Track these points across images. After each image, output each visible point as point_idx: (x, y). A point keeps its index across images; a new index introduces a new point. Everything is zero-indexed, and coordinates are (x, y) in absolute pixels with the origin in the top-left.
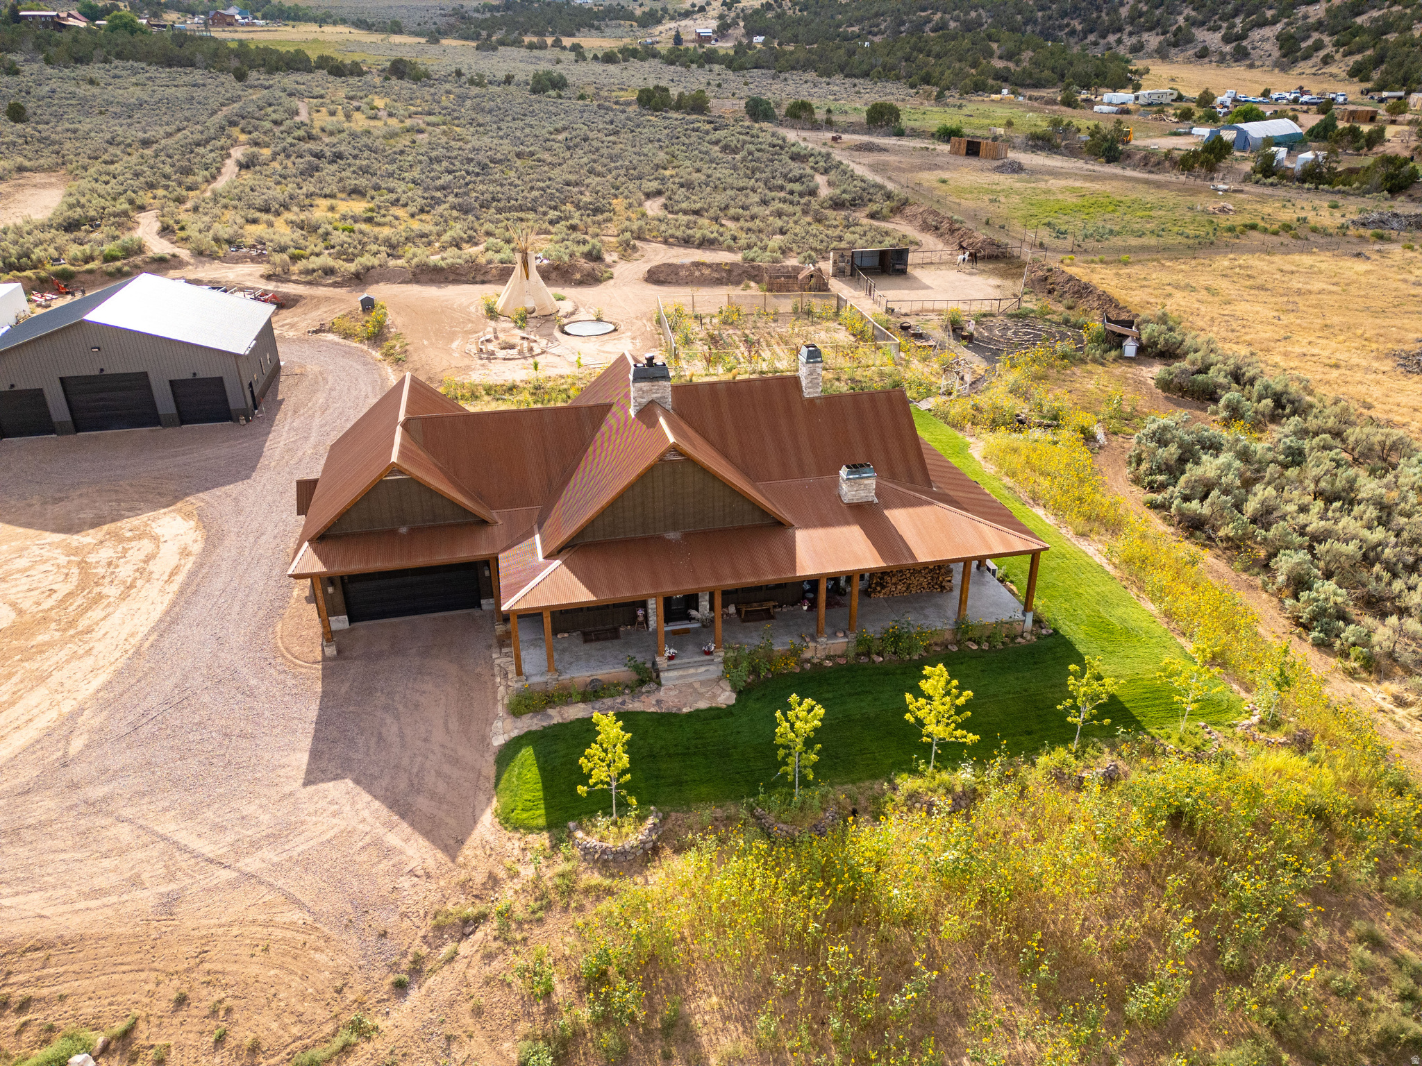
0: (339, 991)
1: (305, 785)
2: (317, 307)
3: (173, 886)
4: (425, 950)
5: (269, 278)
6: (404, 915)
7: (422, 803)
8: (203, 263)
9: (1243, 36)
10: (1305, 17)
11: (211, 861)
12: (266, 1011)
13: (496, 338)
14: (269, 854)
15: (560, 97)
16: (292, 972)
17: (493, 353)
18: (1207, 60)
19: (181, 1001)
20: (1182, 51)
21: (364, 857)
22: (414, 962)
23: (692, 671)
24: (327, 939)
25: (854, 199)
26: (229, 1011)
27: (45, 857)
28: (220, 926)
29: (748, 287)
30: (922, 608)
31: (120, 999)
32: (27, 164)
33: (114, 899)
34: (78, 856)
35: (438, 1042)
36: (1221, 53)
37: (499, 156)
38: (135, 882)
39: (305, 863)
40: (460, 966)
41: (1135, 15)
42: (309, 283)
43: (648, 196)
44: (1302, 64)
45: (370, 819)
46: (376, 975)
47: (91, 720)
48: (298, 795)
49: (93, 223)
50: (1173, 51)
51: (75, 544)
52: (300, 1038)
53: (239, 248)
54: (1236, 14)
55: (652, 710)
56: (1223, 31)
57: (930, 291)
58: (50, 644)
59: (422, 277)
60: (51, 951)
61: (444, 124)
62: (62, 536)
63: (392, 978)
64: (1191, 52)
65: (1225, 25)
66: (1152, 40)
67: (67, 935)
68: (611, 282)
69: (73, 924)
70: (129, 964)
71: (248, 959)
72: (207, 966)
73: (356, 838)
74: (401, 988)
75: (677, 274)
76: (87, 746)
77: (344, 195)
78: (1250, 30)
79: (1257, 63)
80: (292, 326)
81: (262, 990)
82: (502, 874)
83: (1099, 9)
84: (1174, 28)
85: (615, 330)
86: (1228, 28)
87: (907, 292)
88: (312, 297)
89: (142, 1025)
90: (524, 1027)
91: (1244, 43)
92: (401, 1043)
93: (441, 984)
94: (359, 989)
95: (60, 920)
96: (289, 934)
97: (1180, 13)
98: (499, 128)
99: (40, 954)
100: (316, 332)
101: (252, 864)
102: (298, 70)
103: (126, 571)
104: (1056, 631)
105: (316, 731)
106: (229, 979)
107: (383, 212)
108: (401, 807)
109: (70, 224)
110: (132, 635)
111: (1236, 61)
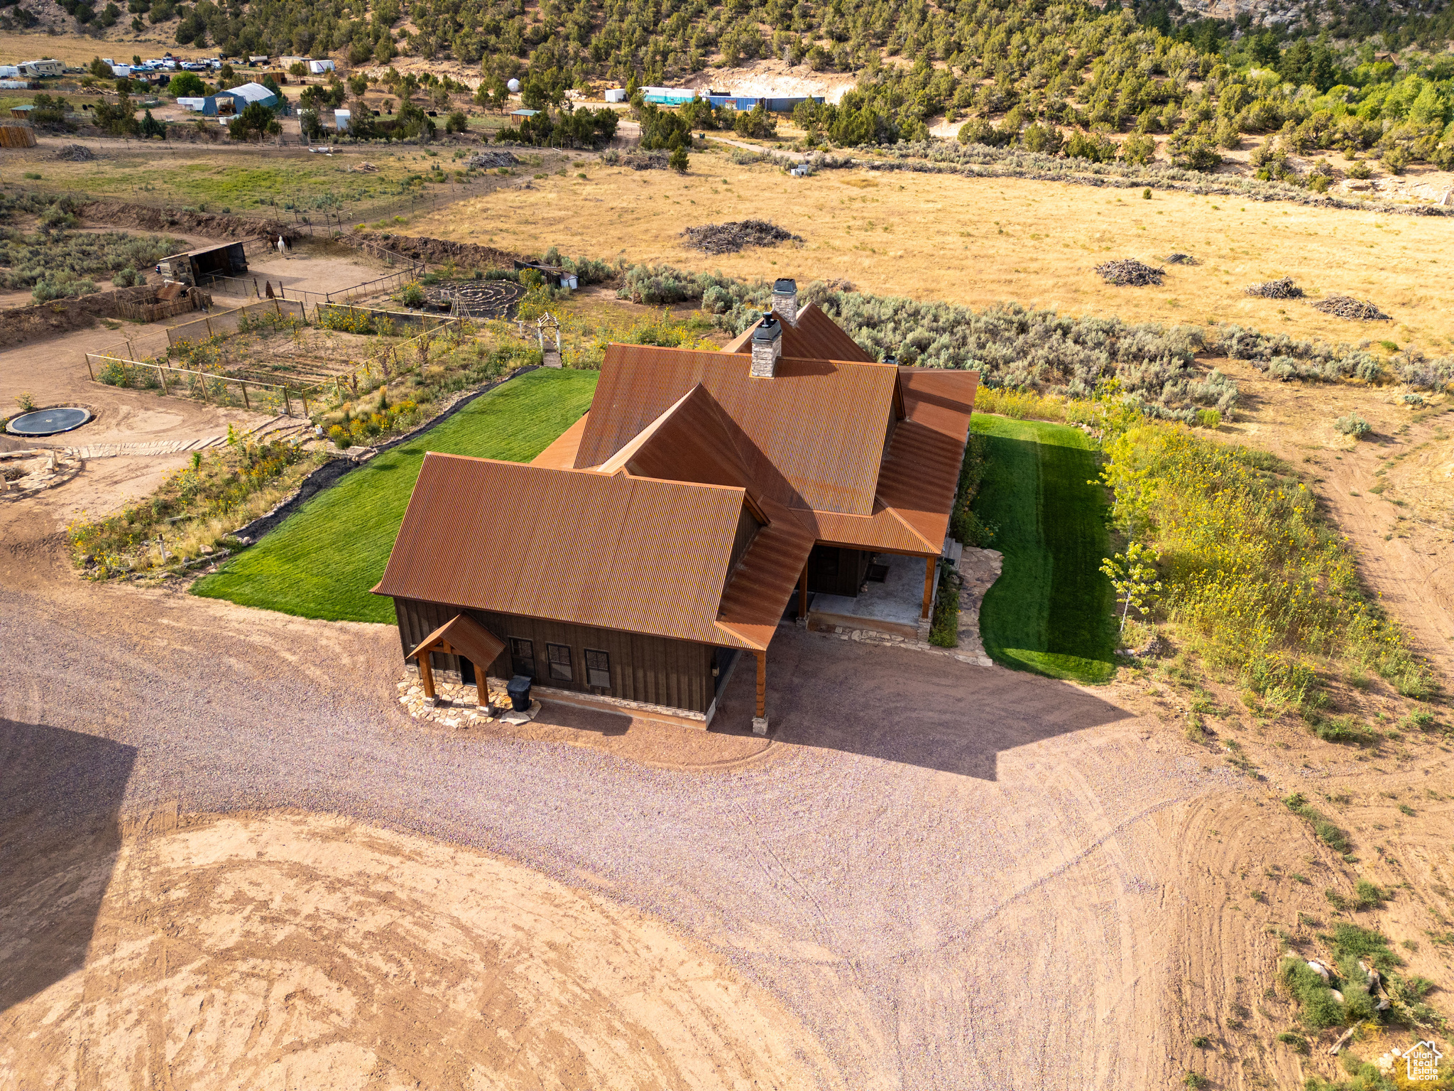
1: (993, 780)
6: (1189, 755)
14: (1091, 814)
19: (1259, 897)
21: (1115, 761)
29: (111, 324)
39: (1113, 794)
44: (110, 30)
48: (1007, 786)
60: (1185, 979)
63: (1249, 778)
70: (1212, 925)
71: (1222, 846)
74: (1258, 777)
82: (1157, 699)
91: (22, 7)
111: (27, 26)
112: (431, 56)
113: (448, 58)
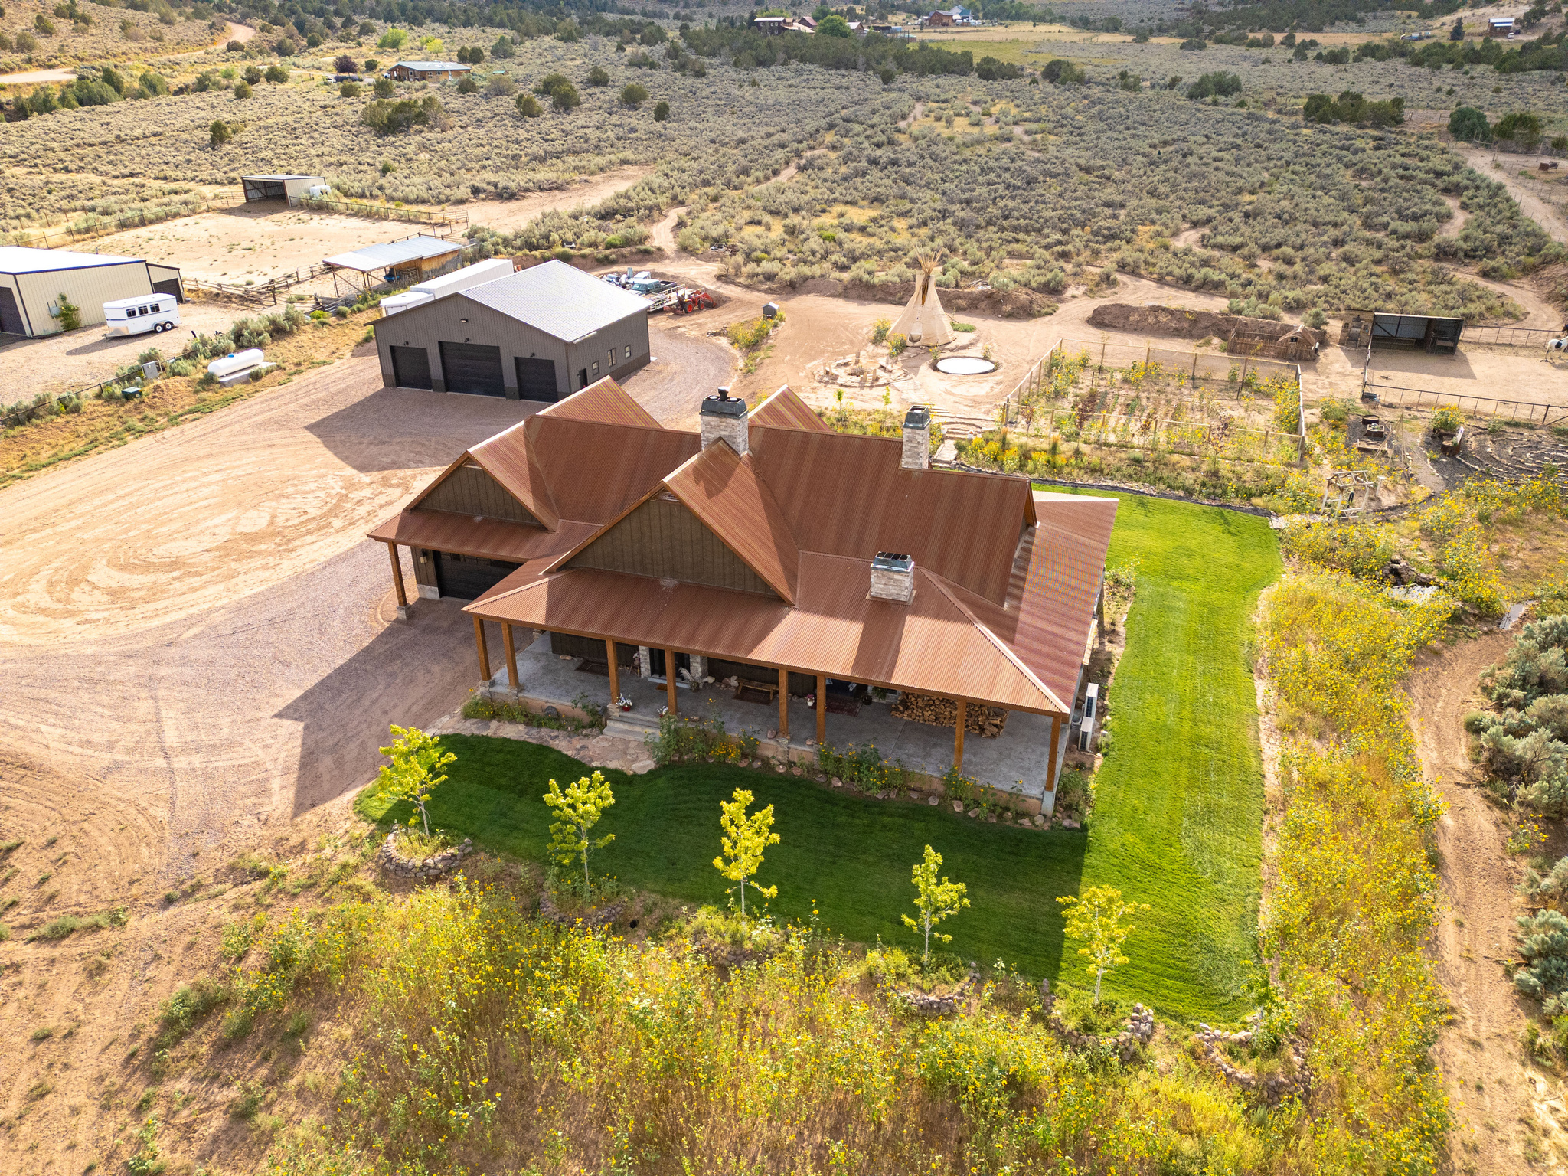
0: (131, 883)
1: (275, 716)
2: (735, 310)
3: (126, 758)
4: (210, 880)
5: (719, 278)
6: (222, 847)
7: (326, 762)
8: (680, 258)
11: (163, 749)
12: (81, 875)
13: (857, 362)
14: (197, 760)
15: (1215, 103)
16: (120, 855)
17: (836, 377)
19: (52, 843)
21: (244, 789)
22: (193, 886)
23: (638, 729)
24: (161, 840)
25: (1475, 250)
26: (65, 863)
27: (91, 707)
28: (119, 799)
29: (1208, 343)
30: (935, 745)
31: (29, 824)
32: (632, 158)
33: (89, 752)
34: (106, 712)
35: (147, 956)
37: (1060, 170)
38: (111, 747)
39: (207, 775)
40: (213, 904)
42: (748, 287)
43: (1195, 225)
45: (280, 761)
46: (163, 883)
47: (217, 618)
48: (262, 723)
49: (627, 213)
51: (356, 480)
52: (80, 905)
53: (720, 247)
55: (569, 753)
57: (1469, 381)
58: (260, 553)
59: (854, 293)
60: (29, 773)
61: (1043, 131)
62: (355, 472)
63: (171, 891)
67: (47, 765)
68: (1048, 318)
69: (54, 759)
71: (107, 830)
72: (85, 825)
73: (258, 771)
74: (169, 901)
75: (1127, 318)
76: (195, 636)
77: (865, 203)
80: (701, 325)
81: (94, 859)
82: (312, 845)
85: (994, 370)
87: (1431, 377)
88: (738, 300)
89: (21, 849)
90: (203, 976)
92: (127, 943)
93: (187, 913)
94: (145, 887)
95: (53, 753)
96: (146, 825)
98: (1098, 138)
99: (22, 772)
100: (714, 334)
101: (181, 763)
102: (953, 72)
103: (362, 510)
104: (1084, 828)
105: (329, 676)
106: (85, 841)
107: (882, 222)
108: (308, 760)
109: (607, 213)
110: (311, 562)
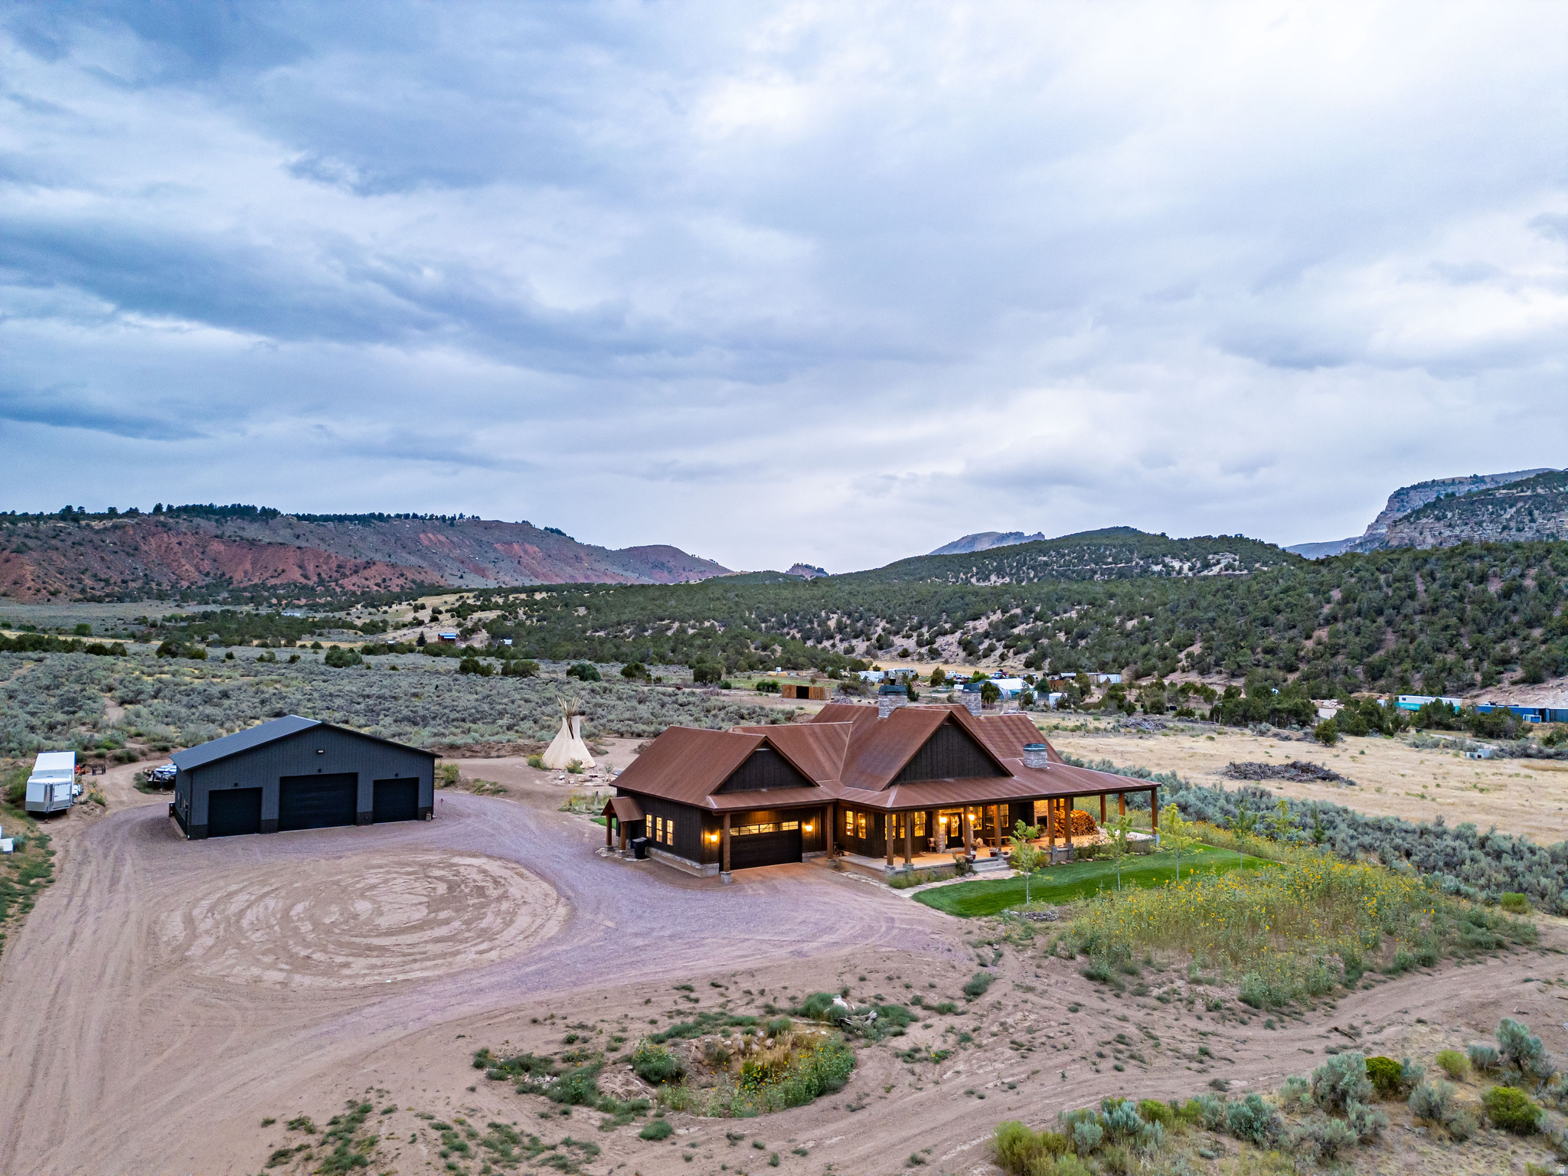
9: (931, 642)
10: (975, 629)
18: (909, 659)
20: (887, 653)
36: (919, 653)
41: (840, 628)
44: (984, 660)
50: (880, 653)
54: (920, 625)
56: (915, 638)
64: (895, 653)
65: (915, 634)
66: (861, 646)
78: (936, 636)
79: (951, 660)
83: (811, 622)
84: (876, 636)
86: (918, 636)
91: (935, 646)
97: (877, 626)
111: (933, 659)
112: (1203, 672)
113: (1220, 673)
